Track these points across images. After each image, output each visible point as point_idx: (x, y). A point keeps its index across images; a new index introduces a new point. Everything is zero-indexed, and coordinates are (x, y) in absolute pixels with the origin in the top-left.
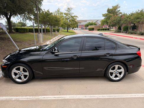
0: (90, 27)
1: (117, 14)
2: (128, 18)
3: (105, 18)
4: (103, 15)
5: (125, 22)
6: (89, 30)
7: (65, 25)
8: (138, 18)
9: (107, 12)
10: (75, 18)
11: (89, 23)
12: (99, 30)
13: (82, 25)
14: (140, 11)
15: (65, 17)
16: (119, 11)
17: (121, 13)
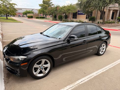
0: (28, 15)
1: (51, 6)
2: (62, 9)
3: (41, 7)
4: (40, 5)
5: (60, 12)
6: (28, 18)
7: (3, 12)
8: (69, 10)
9: (43, 3)
10: (14, 5)
11: (27, 11)
12: (37, 18)
13: (19, 13)
14: (70, 4)
15: (2, 3)
16: (52, 3)
17: (53, 5)
